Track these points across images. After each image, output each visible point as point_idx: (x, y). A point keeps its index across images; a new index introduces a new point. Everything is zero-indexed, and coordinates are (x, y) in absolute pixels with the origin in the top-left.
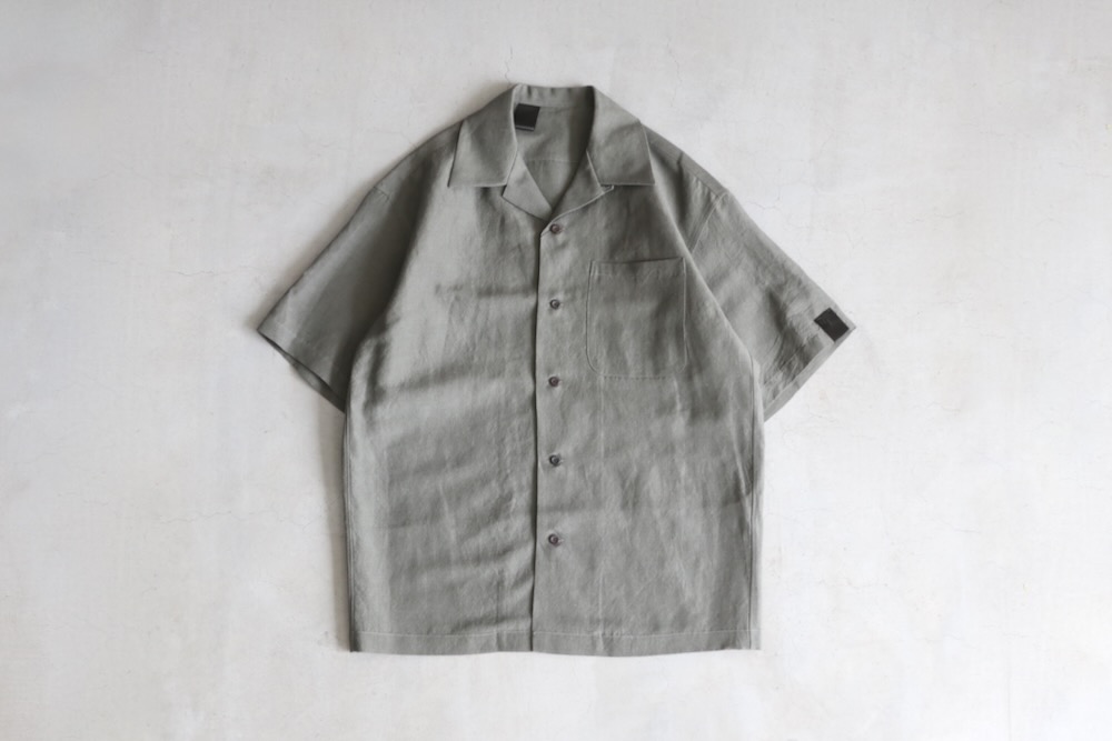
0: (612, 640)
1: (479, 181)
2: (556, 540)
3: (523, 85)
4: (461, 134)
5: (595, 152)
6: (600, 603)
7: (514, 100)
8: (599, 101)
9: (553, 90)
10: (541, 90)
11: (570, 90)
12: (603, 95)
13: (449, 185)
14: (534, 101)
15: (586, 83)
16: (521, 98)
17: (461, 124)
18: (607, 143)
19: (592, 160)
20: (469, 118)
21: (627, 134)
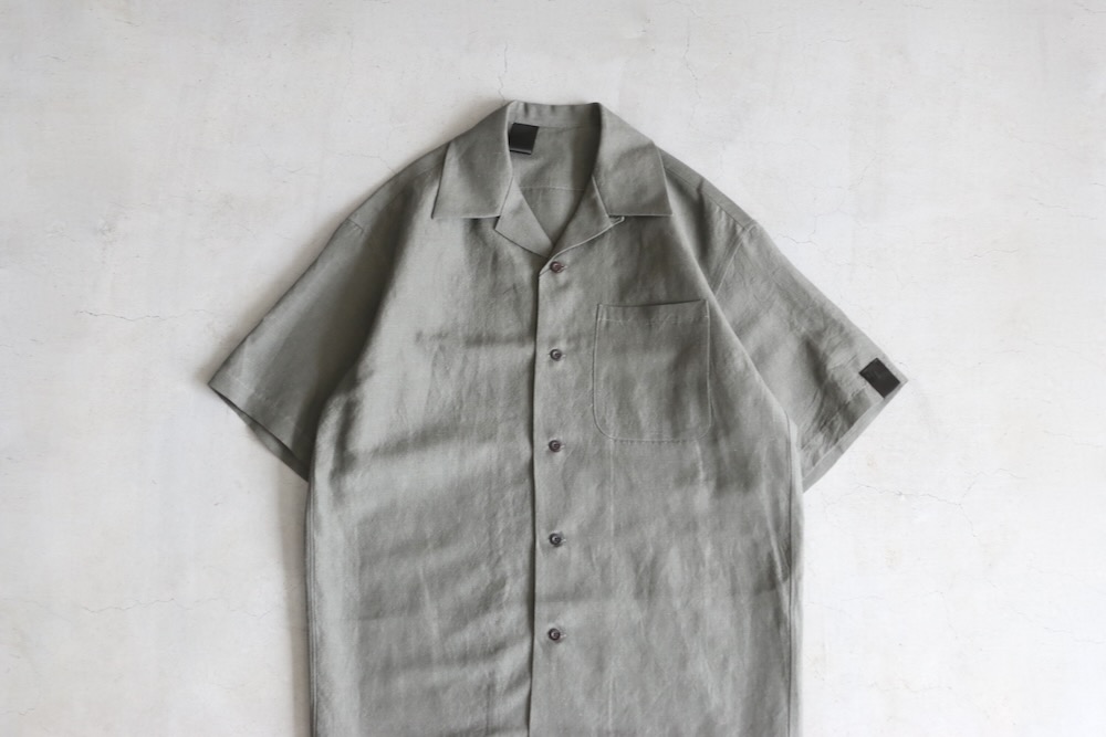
1: (467, 211)
2: (558, 635)
3: (519, 102)
4: (447, 158)
5: (602, 178)
6: (610, 711)
7: (508, 120)
8: (606, 119)
9: (553, 108)
10: (539, 107)
11: (572, 108)
12: (611, 114)
13: (432, 217)
14: (532, 121)
15: (590, 98)
16: (516, 118)
17: (447, 146)
18: (616, 168)
19: (599, 187)
20: (457, 139)
21: (640, 157)
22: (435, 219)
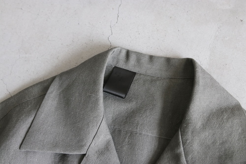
1: (55, 145)
3: (122, 49)
4: (49, 91)
5: (189, 136)
7: (109, 61)
8: (199, 75)
9: (151, 57)
10: (139, 55)
11: (168, 60)
12: (204, 71)
13: (20, 148)
14: (131, 66)
16: (117, 62)
17: (53, 79)
18: (204, 127)
20: (61, 75)
21: (228, 119)
22: (23, 150)
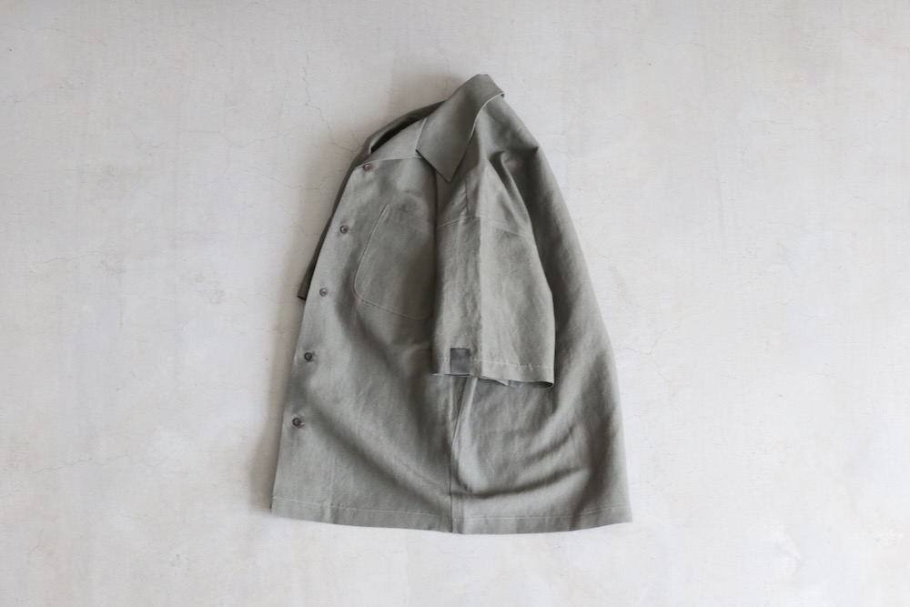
0: (338, 510)
2: (300, 422)
6: (332, 478)
